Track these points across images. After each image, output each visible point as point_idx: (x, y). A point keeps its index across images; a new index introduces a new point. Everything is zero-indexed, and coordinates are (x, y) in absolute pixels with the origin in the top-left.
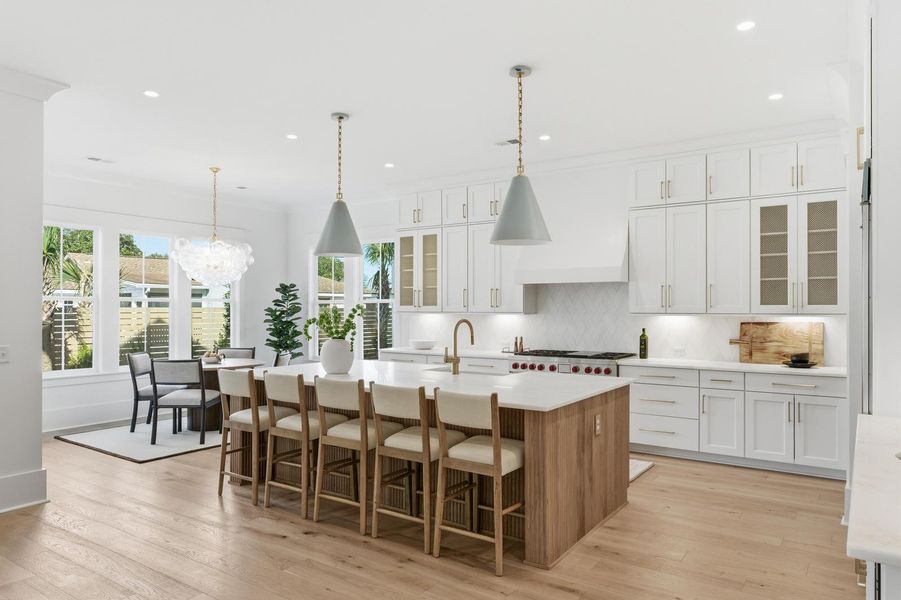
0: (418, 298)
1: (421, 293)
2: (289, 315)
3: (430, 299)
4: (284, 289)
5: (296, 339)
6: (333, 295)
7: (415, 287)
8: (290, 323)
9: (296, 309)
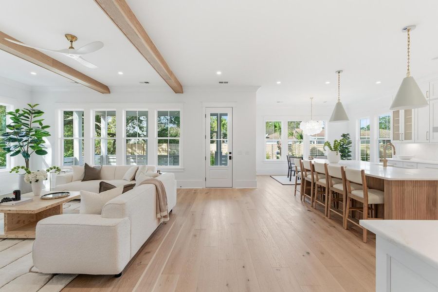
0: (402, 137)
1: (403, 135)
2: (346, 145)
3: (408, 137)
4: (344, 136)
5: (349, 154)
6: (366, 137)
7: (400, 132)
8: (347, 148)
9: (350, 143)
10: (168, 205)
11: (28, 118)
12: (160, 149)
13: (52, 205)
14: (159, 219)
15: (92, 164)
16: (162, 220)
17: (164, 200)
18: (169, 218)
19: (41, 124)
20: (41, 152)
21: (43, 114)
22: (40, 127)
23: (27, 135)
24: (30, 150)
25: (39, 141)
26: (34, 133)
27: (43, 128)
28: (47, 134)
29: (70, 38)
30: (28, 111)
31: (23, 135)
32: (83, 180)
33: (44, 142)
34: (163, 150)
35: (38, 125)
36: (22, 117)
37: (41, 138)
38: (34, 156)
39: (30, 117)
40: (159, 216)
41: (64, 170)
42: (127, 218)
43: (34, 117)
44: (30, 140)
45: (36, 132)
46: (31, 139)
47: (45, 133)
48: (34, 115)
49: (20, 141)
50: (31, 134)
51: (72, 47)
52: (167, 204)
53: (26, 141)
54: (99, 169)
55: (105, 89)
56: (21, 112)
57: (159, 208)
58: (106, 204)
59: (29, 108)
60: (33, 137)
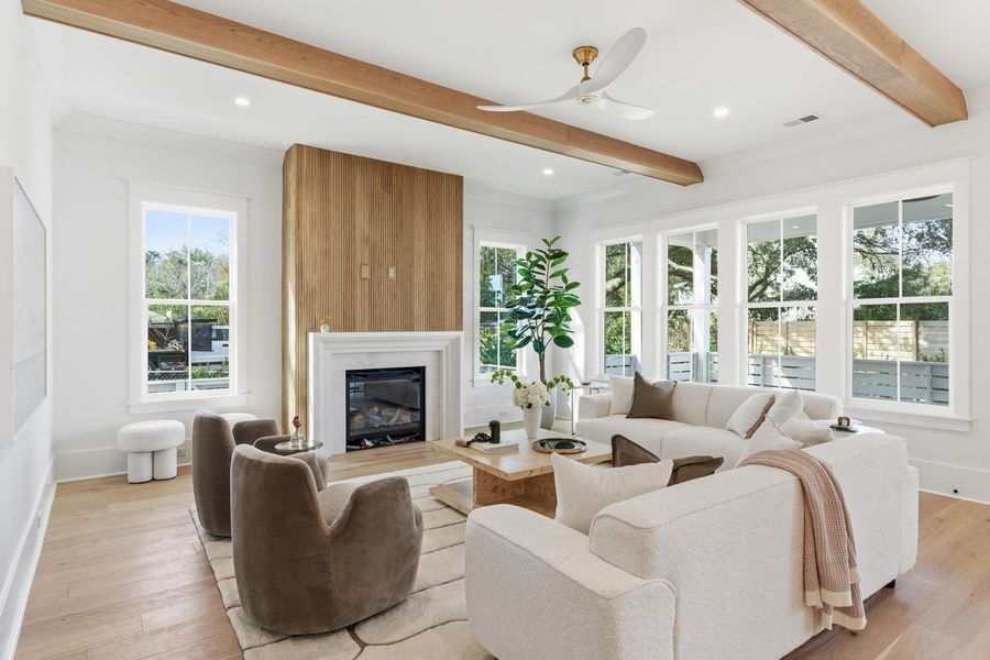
10: (860, 568)
11: (543, 268)
12: (885, 341)
13: (542, 469)
14: (818, 613)
15: (654, 376)
16: (829, 621)
17: (837, 546)
18: (864, 621)
19: (565, 280)
20: (564, 341)
21: (568, 257)
22: (564, 286)
23: (540, 304)
24: (548, 336)
25: (559, 317)
26: (552, 299)
27: (568, 288)
28: (574, 301)
29: (581, 56)
30: (543, 255)
31: (533, 304)
32: (631, 415)
33: (569, 319)
34: (895, 344)
35: (559, 281)
36: (536, 269)
37: (564, 310)
38: (550, 347)
39: (545, 266)
40: (814, 598)
41: (597, 385)
42: (657, 583)
43: (553, 265)
44: (547, 313)
45: (556, 297)
46: (549, 313)
47: (571, 299)
48: (552, 261)
49: (529, 316)
50: (548, 301)
51: (587, 78)
52: (852, 564)
53: (539, 317)
54: (667, 390)
55: (690, 171)
56: (533, 258)
57: (815, 571)
58: (602, 512)
59: (545, 248)
60: (552, 308)
